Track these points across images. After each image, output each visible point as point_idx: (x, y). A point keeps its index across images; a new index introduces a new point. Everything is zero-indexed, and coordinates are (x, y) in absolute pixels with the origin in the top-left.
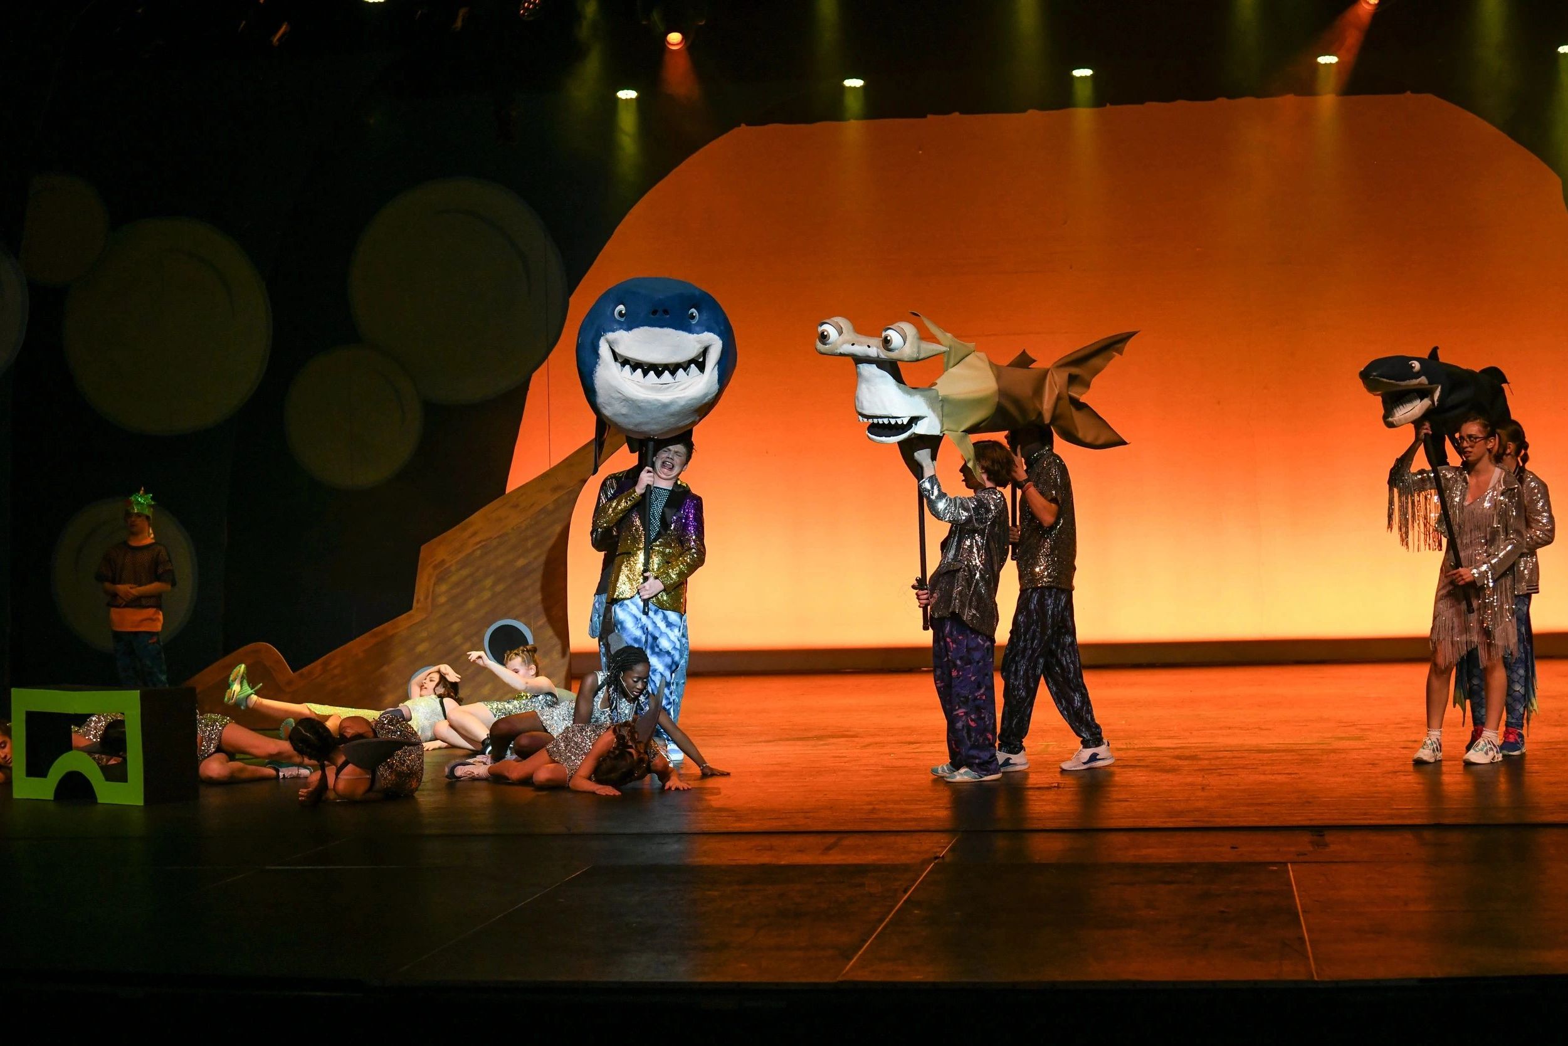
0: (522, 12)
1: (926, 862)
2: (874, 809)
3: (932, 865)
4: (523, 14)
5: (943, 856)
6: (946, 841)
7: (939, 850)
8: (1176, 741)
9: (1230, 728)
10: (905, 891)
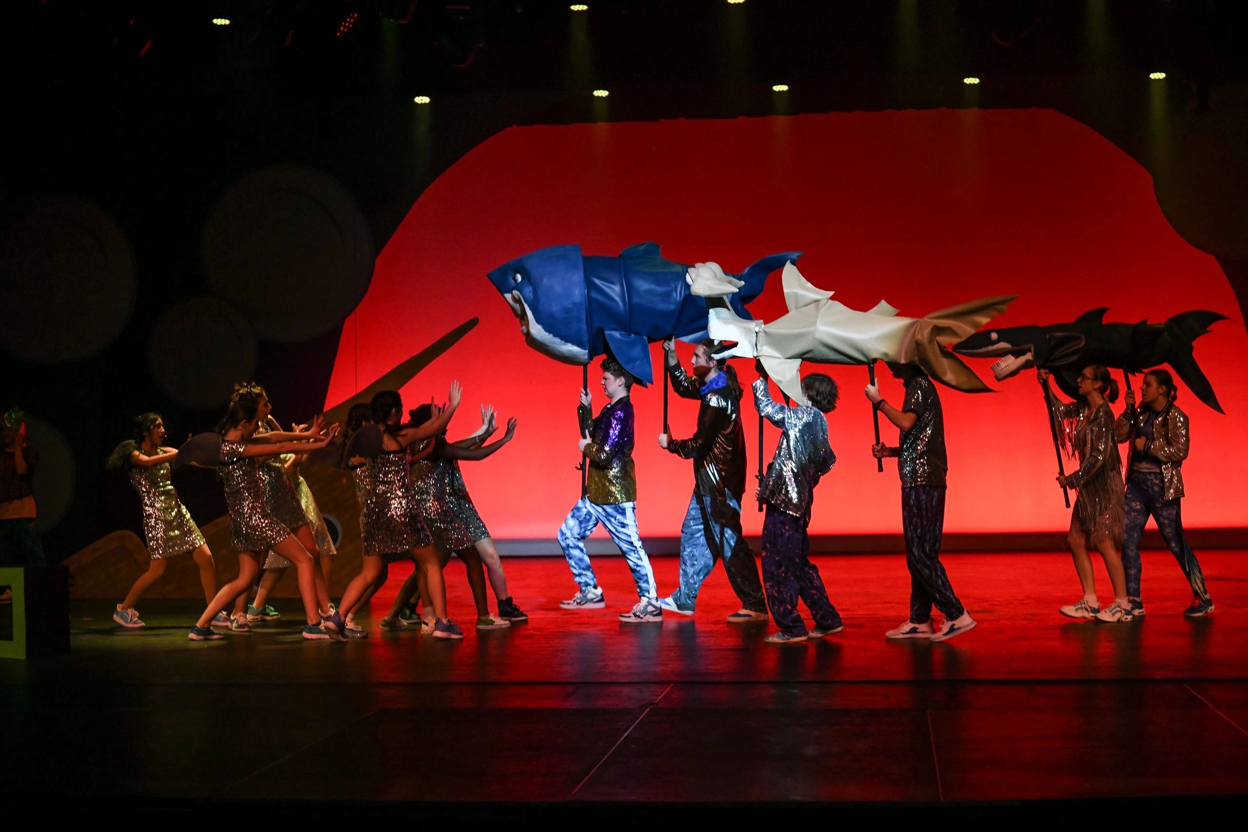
0: (338, 34)
1: (644, 707)
2: (606, 665)
3: (648, 710)
4: (340, 36)
5: (658, 702)
6: (661, 690)
7: (654, 697)
8: (847, 613)
9: (890, 603)
10: (626, 731)
